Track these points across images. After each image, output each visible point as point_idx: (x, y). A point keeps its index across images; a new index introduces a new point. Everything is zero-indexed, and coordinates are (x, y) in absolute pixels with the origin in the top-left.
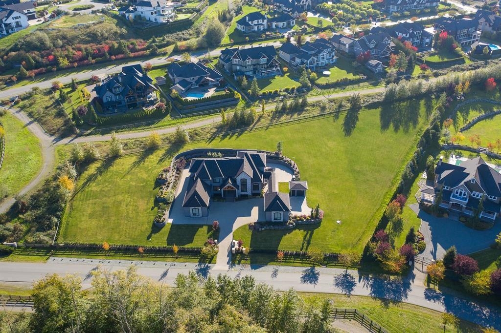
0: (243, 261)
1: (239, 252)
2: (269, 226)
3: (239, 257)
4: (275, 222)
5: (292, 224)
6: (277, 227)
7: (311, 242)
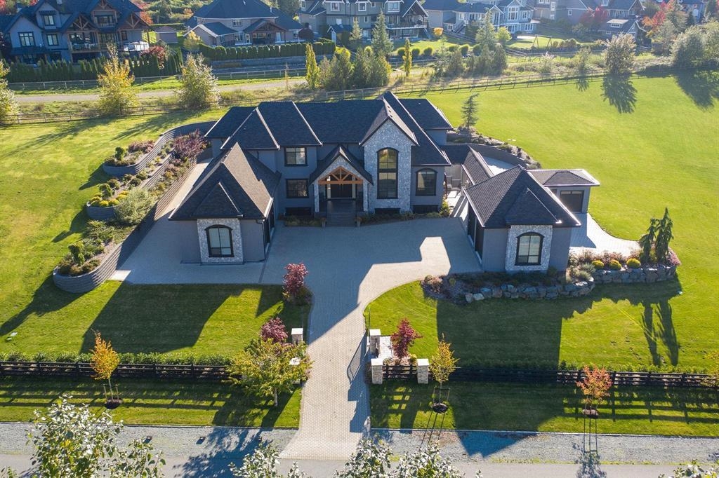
0: (420, 414)
1: (400, 376)
2: (498, 286)
3: (400, 396)
4: (521, 273)
5: (582, 278)
6: (530, 290)
7: (680, 339)
